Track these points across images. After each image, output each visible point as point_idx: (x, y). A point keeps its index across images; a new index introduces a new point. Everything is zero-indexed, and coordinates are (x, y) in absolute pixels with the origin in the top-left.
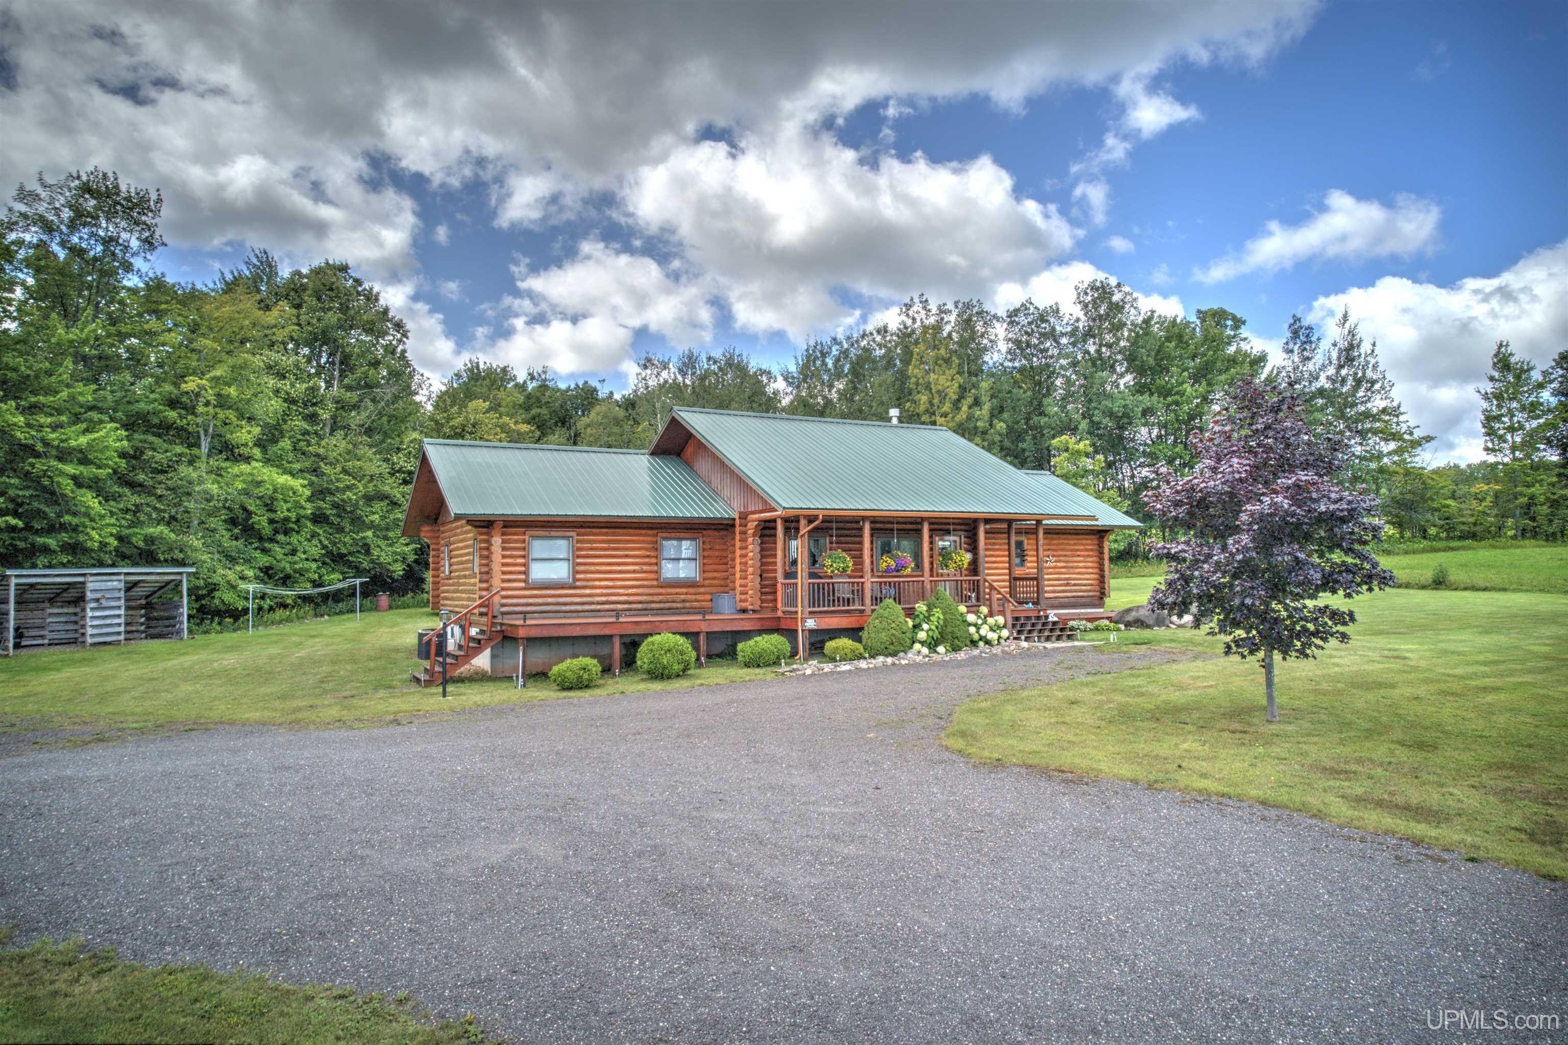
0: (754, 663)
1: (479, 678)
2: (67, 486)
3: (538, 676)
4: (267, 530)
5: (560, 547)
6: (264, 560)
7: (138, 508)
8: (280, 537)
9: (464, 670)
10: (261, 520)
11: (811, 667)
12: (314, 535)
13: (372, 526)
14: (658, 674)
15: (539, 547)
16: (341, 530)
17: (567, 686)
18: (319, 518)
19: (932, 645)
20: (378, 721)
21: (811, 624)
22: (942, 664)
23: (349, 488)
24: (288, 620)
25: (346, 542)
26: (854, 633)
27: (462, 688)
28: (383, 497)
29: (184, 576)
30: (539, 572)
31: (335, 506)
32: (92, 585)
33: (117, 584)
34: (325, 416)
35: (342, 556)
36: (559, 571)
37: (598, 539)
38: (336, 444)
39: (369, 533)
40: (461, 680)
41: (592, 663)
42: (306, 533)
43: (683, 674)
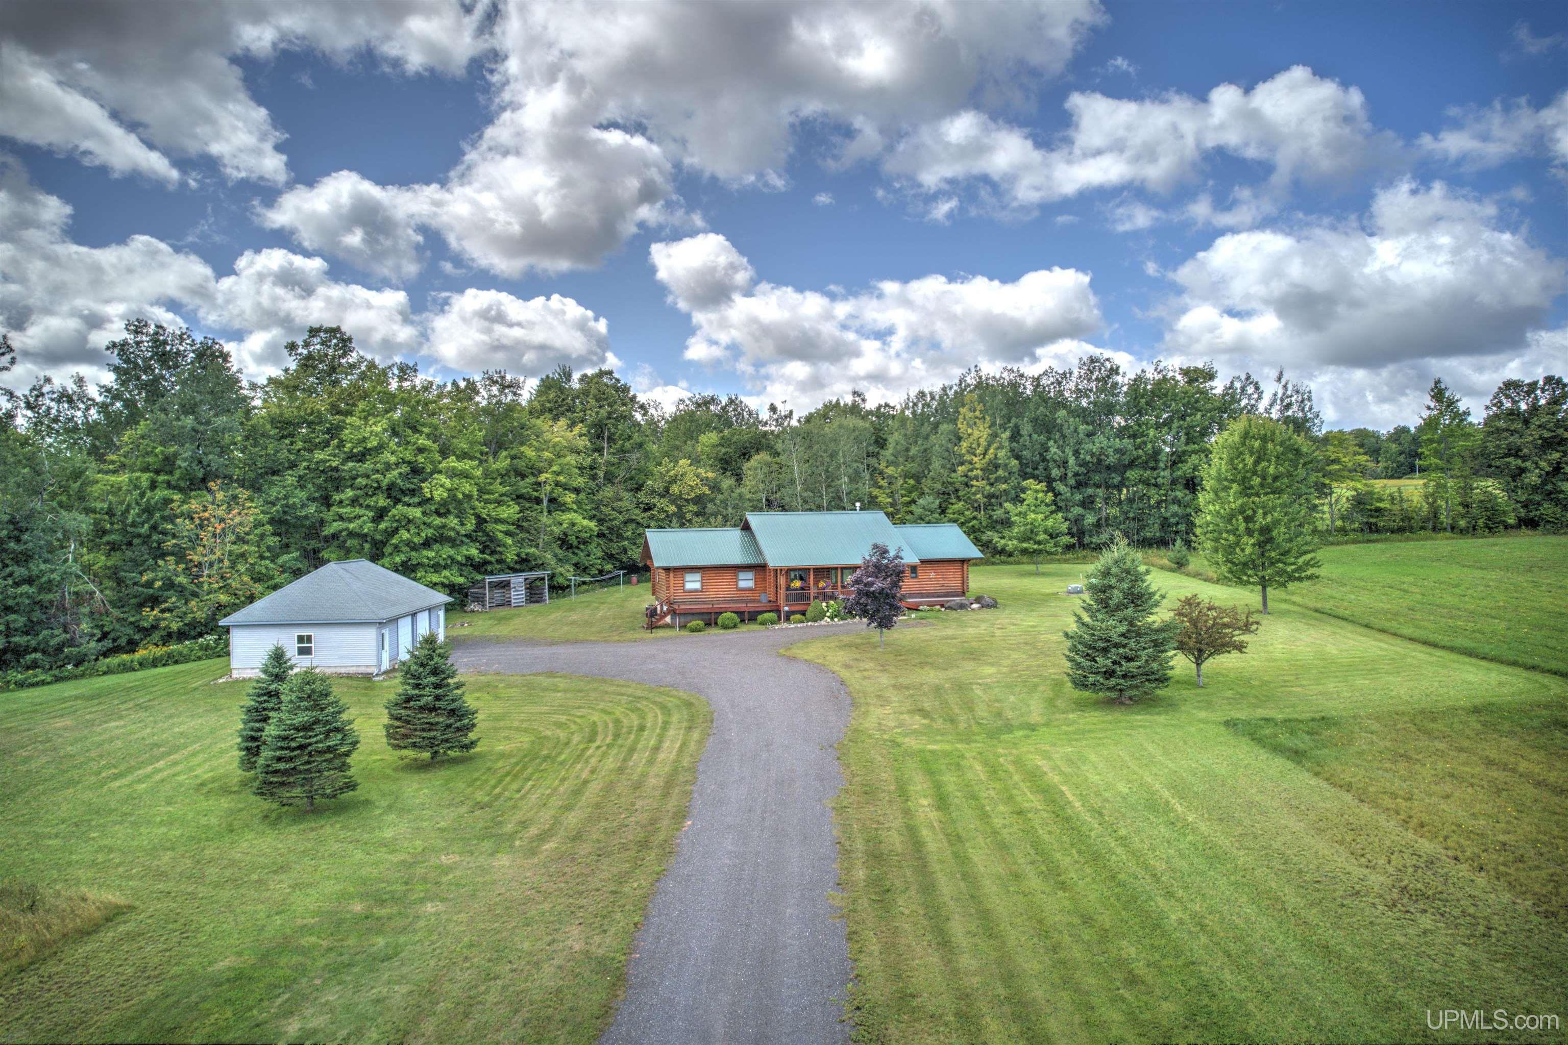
0: (763, 623)
1: (667, 626)
2: (500, 536)
3: (683, 627)
4: (575, 543)
5: (697, 576)
6: (575, 559)
7: (523, 539)
8: (582, 546)
9: (661, 623)
10: (573, 540)
11: (785, 625)
12: (599, 544)
13: (627, 539)
14: (725, 627)
15: (689, 577)
16: (611, 540)
17: (693, 630)
18: (601, 535)
19: (832, 618)
20: (630, 641)
21: (786, 609)
22: (837, 626)
23: (615, 519)
24: (587, 591)
25: (615, 548)
26: (803, 613)
27: (658, 630)
28: (632, 521)
29: (545, 573)
30: (689, 586)
31: (609, 528)
32: (513, 580)
33: (521, 579)
34: (601, 474)
35: (612, 555)
36: (697, 586)
37: (712, 574)
38: (608, 492)
39: (626, 543)
40: (659, 627)
41: (701, 623)
42: (594, 544)
43: (735, 626)
